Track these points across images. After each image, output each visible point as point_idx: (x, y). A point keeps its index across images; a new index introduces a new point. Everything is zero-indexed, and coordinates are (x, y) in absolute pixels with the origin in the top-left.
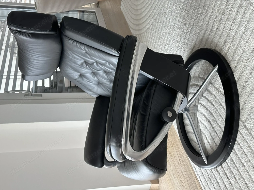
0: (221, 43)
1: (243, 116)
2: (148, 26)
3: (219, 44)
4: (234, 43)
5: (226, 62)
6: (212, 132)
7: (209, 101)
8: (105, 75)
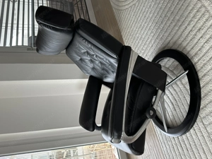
0: (192, 53)
1: (202, 114)
2: (127, 7)
3: (191, 53)
4: (204, 58)
5: (195, 70)
6: (174, 112)
7: (175, 90)
8: (99, 64)
